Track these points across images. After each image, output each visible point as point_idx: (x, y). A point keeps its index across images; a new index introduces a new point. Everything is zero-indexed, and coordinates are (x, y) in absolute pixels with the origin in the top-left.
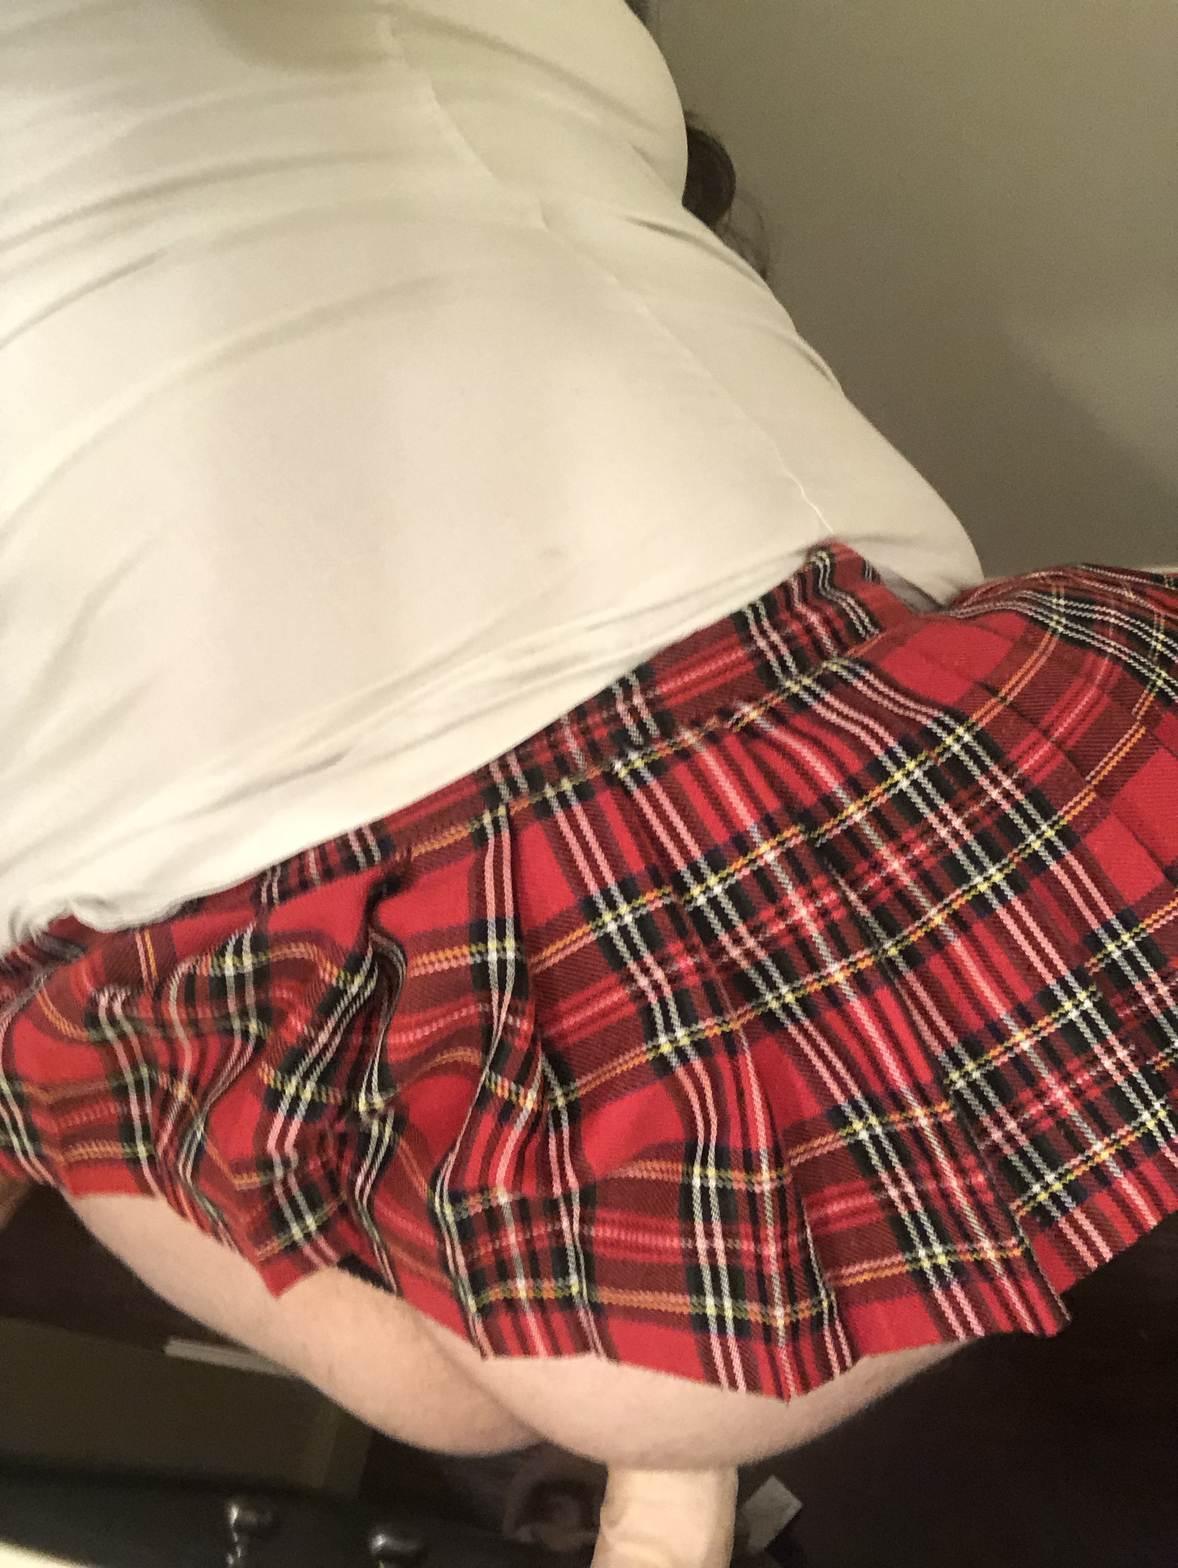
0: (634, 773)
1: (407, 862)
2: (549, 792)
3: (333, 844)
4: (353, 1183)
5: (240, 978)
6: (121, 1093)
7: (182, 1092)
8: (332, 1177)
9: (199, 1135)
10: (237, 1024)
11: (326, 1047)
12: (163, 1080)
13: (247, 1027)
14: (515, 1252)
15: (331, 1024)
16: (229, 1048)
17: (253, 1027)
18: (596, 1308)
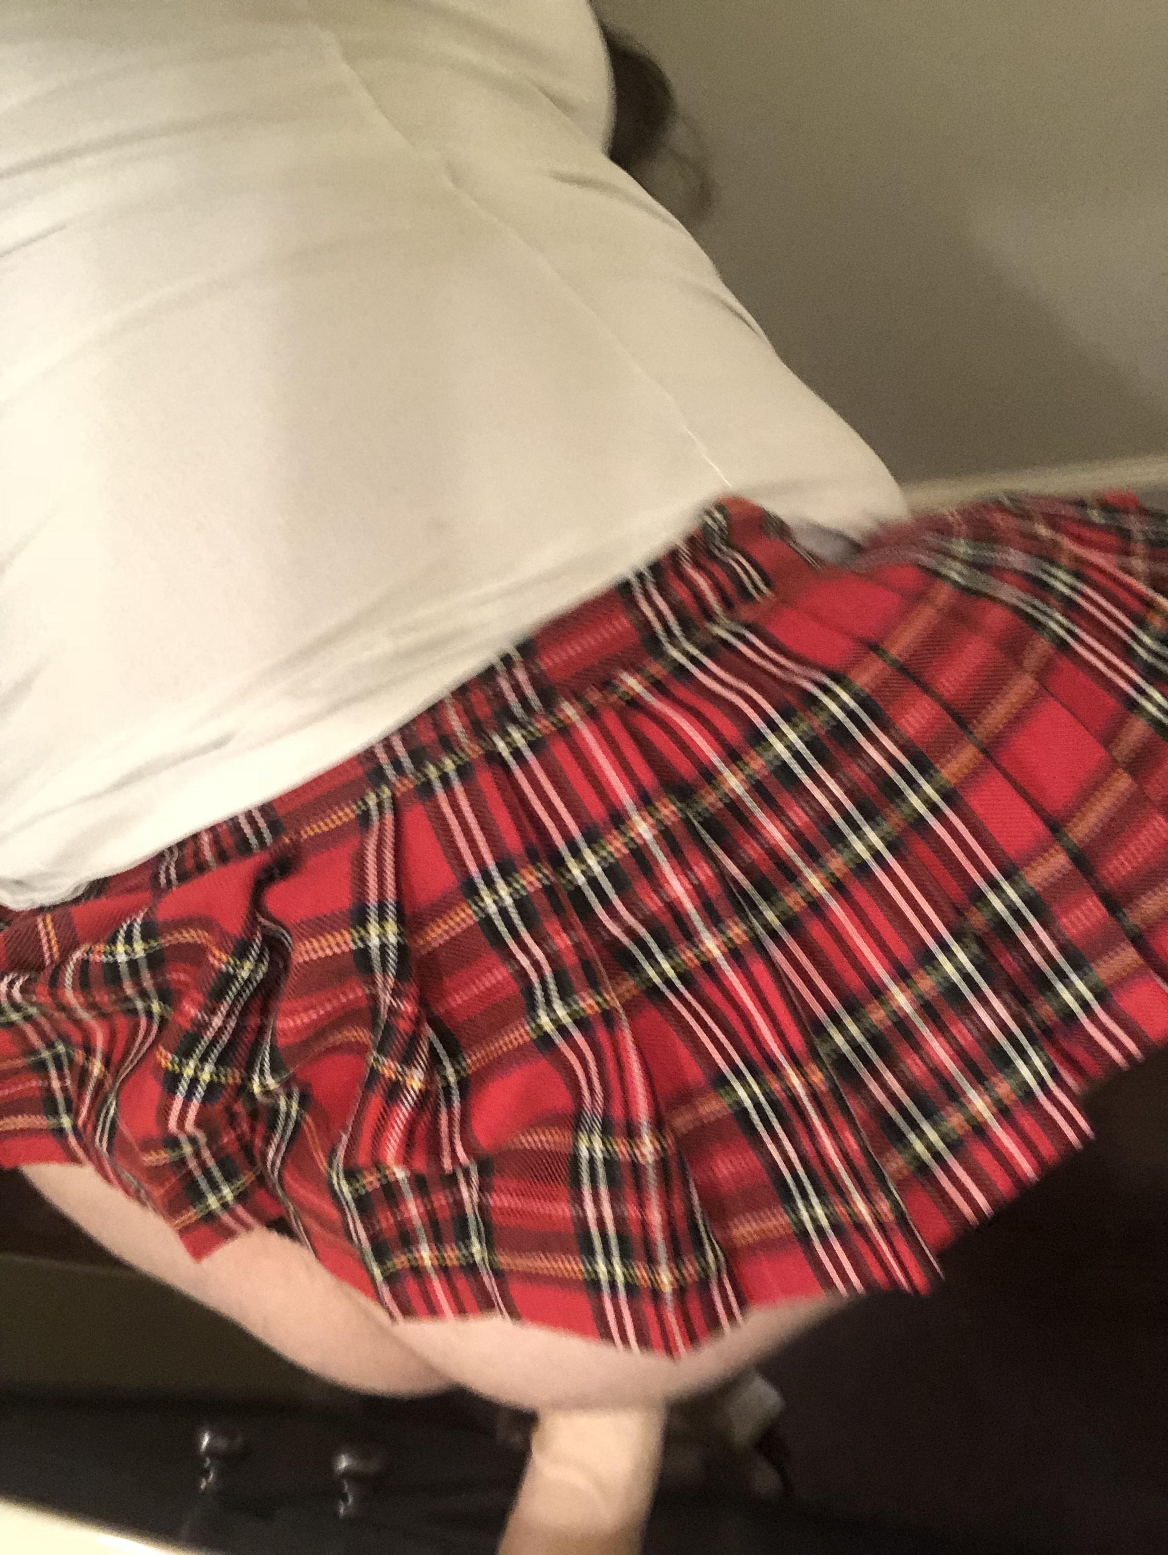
0: (517, 753)
1: (295, 844)
2: (432, 772)
3: (225, 827)
4: (264, 1156)
5: (133, 964)
6: (41, 1067)
7: (97, 1068)
8: (247, 1149)
9: (112, 1112)
10: (140, 1005)
11: (221, 1030)
12: (79, 1056)
13: (150, 1007)
14: (417, 1222)
15: (224, 1008)
16: (137, 1026)
17: (156, 1007)
18: (498, 1274)
